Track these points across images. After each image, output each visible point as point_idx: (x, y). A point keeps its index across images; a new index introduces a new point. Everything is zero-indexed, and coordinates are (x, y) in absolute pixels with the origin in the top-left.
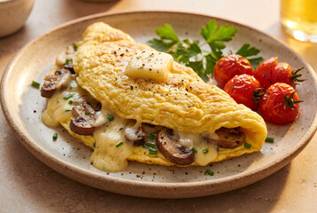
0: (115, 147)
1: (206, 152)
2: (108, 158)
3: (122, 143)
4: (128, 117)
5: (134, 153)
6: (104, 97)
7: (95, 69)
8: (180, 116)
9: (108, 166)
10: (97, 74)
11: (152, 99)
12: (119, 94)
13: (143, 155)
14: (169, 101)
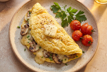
0: (41, 58)
1: (65, 60)
2: (39, 60)
3: (43, 57)
4: (45, 49)
5: (46, 60)
6: (38, 42)
7: (35, 30)
8: (59, 51)
9: (39, 63)
10: (36, 33)
11: (51, 45)
12: (42, 41)
13: (49, 60)
14: (56, 46)
